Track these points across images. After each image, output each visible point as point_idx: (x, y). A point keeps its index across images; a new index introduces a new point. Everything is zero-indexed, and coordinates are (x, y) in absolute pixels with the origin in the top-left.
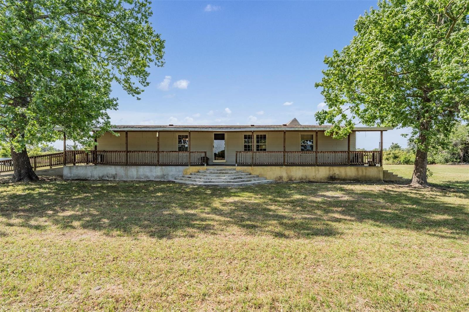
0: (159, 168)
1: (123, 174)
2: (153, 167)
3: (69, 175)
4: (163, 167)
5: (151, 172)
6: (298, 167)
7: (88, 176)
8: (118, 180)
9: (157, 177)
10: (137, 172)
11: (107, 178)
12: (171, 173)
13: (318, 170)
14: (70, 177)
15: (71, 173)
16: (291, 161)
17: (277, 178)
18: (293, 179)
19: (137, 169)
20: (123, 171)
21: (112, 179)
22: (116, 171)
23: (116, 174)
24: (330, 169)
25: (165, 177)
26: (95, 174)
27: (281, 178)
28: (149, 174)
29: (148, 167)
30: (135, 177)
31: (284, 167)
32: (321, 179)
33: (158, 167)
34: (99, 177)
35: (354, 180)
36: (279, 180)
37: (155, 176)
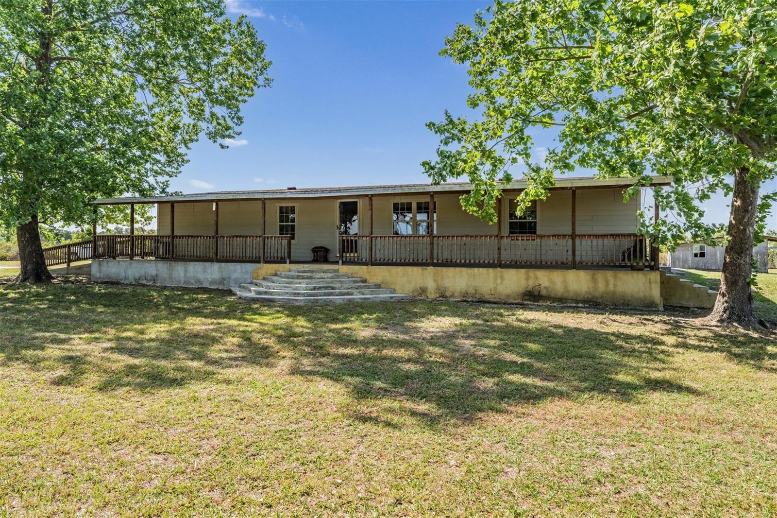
0: (216, 266)
1: (166, 276)
2: (208, 264)
3: (98, 275)
4: (223, 264)
5: (205, 272)
6: (458, 269)
7: (121, 277)
8: (158, 284)
9: (213, 282)
10: (186, 271)
11: (145, 282)
12: (234, 276)
13: (502, 278)
14: (100, 278)
15: (100, 272)
16: (446, 255)
17: (416, 289)
18: (447, 294)
19: (185, 268)
20: (166, 270)
21: (151, 283)
22: (157, 270)
23: (157, 275)
24: (527, 274)
25: (225, 282)
26: (129, 274)
27: (423, 290)
28: (201, 276)
29: (201, 263)
30: (183, 279)
31: (430, 269)
32: (508, 296)
33: (215, 263)
34: (135, 279)
35: (584, 301)
36: (420, 295)
37: (210, 280)
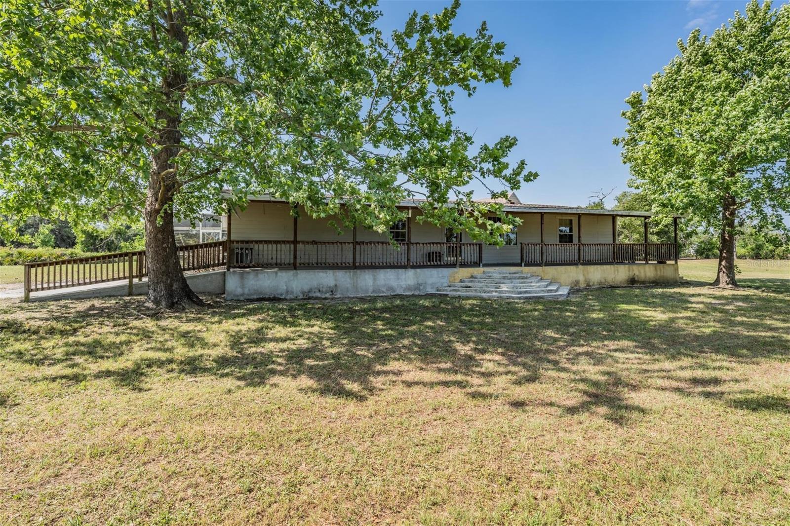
0: (411, 273)
1: (349, 285)
2: (400, 271)
3: (239, 291)
4: (418, 270)
5: (398, 279)
6: (596, 266)
7: (279, 292)
8: (338, 296)
9: (409, 288)
10: (375, 279)
11: (319, 295)
12: (430, 281)
13: (618, 270)
14: (242, 295)
15: (243, 287)
16: (588, 258)
17: (573, 283)
18: (591, 284)
19: (374, 276)
20: (348, 280)
21: (328, 295)
22: (336, 280)
23: (336, 285)
24: (629, 268)
25: (421, 288)
26: (294, 286)
27: (577, 282)
28: (394, 283)
29: (393, 270)
30: (371, 289)
31: (580, 267)
32: (621, 282)
33: (410, 270)
34: (303, 293)
35: (653, 282)
36: (576, 285)
37: (404, 286)
